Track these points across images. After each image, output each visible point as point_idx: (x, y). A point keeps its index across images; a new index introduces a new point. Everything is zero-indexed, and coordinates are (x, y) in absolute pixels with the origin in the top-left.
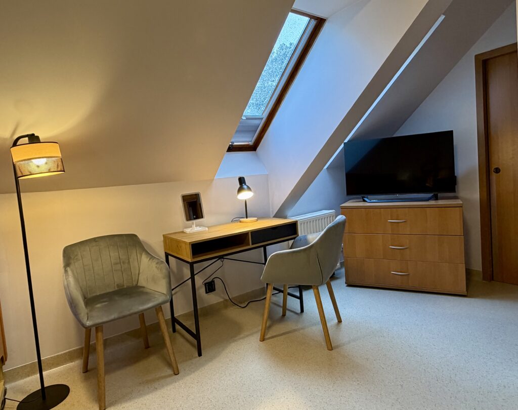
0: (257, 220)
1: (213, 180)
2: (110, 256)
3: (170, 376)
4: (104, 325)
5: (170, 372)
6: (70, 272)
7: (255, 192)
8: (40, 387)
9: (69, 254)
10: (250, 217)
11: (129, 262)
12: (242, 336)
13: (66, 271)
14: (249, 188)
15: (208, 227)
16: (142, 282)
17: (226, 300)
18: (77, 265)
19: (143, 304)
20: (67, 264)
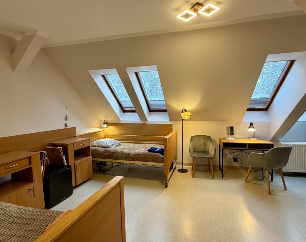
0: (258, 140)
1: (241, 122)
2: (202, 141)
3: (211, 178)
4: (196, 158)
5: (212, 177)
6: (191, 143)
7: (256, 129)
8: (182, 168)
9: (192, 138)
10: (255, 138)
11: (207, 144)
12: (240, 178)
13: (190, 142)
14: (253, 127)
15: (235, 139)
16: (209, 151)
17: (241, 166)
18: (193, 141)
19: (206, 156)
20: (191, 141)
